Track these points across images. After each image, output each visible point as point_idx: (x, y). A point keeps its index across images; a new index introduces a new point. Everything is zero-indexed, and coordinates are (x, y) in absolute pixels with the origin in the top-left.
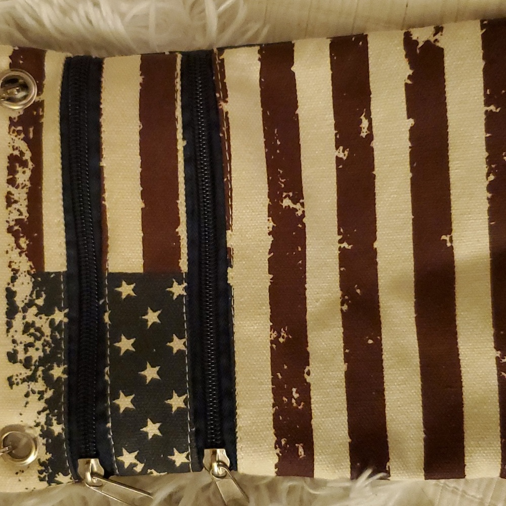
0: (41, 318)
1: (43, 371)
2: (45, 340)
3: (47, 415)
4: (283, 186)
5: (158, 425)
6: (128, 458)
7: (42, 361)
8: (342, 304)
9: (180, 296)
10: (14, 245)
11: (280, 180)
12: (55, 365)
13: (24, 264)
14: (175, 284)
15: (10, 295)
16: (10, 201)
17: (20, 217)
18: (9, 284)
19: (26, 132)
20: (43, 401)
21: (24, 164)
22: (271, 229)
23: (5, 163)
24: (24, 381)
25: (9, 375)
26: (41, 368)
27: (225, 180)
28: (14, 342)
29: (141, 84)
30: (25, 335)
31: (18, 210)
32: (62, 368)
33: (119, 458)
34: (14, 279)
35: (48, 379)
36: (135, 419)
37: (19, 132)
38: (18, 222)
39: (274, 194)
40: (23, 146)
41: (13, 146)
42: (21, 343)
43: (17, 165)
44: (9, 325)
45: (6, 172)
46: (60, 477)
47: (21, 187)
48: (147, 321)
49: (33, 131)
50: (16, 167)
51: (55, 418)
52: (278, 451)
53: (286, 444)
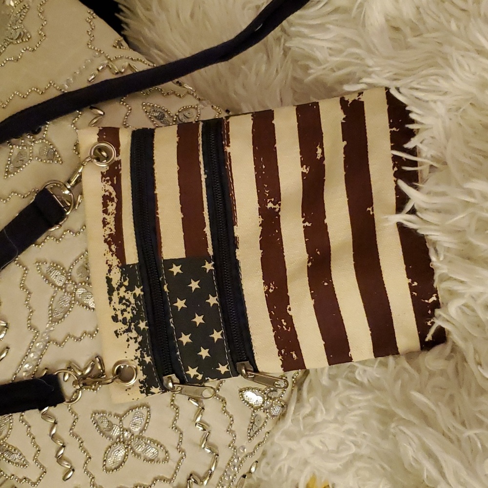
0: (128, 293)
1: (134, 325)
2: (132, 307)
3: (141, 351)
4: (267, 195)
5: (208, 350)
6: (192, 372)
7: (133, 319)
8: (308, 263)
9: (211, 270)
10: (108, 250)
11: (266, 191)
12: (140, 321)
13: (115, 261)
14: (207, 263)
15: (109, 280)
16: (105, 223)
17: (111, 232)
18: (107, 274)
19: (112, 181)
20: (137, 343)
21: (112, 200)
22: (261, 223)
23: (101, 201)
24: (124, 332)
25: (115, 330)
26: (133, 324)
27: (231, 194)
28: (115, 309)
29: (177, 142)
30: (121, 304)
31: (110, 228)
32: (145, 323)
33: (187, 372)
34: (110, 271)
35: (138, 330)
36: (193, 348)
37: (108, 181)
38: (110, 235)
39: (262, 201)
40: (111, 189)
41: (105, 190)
42: (119, 310)
43: (108, 201)
44: (110, 299)
45: (102, 206)
46: (153, 389)
47: (111, 214)
48: (191, 287)
49: (116, 179)
50: (107, 202)
51: (145, 353)
52: (281, 357)
53: (284, 353)
